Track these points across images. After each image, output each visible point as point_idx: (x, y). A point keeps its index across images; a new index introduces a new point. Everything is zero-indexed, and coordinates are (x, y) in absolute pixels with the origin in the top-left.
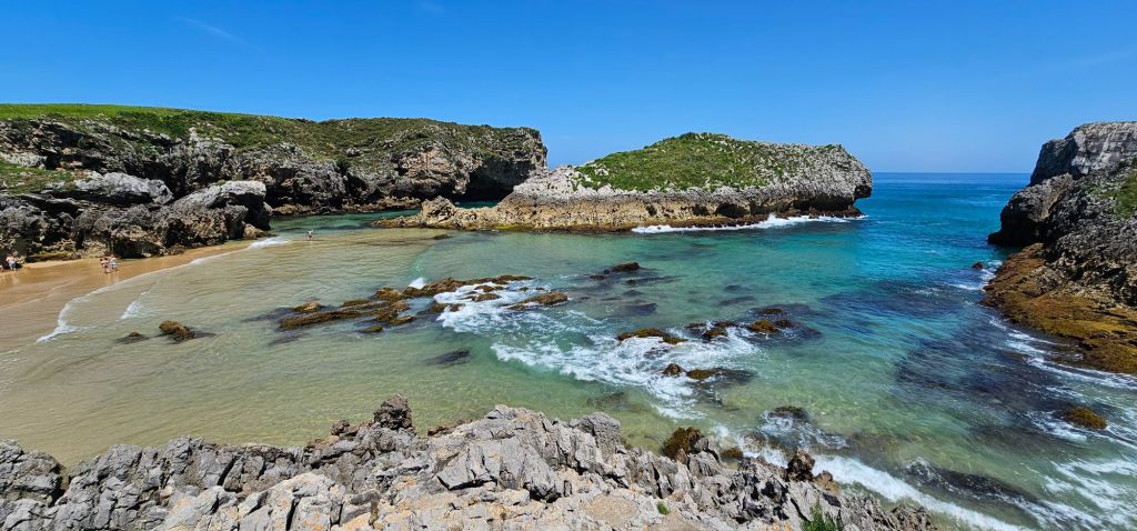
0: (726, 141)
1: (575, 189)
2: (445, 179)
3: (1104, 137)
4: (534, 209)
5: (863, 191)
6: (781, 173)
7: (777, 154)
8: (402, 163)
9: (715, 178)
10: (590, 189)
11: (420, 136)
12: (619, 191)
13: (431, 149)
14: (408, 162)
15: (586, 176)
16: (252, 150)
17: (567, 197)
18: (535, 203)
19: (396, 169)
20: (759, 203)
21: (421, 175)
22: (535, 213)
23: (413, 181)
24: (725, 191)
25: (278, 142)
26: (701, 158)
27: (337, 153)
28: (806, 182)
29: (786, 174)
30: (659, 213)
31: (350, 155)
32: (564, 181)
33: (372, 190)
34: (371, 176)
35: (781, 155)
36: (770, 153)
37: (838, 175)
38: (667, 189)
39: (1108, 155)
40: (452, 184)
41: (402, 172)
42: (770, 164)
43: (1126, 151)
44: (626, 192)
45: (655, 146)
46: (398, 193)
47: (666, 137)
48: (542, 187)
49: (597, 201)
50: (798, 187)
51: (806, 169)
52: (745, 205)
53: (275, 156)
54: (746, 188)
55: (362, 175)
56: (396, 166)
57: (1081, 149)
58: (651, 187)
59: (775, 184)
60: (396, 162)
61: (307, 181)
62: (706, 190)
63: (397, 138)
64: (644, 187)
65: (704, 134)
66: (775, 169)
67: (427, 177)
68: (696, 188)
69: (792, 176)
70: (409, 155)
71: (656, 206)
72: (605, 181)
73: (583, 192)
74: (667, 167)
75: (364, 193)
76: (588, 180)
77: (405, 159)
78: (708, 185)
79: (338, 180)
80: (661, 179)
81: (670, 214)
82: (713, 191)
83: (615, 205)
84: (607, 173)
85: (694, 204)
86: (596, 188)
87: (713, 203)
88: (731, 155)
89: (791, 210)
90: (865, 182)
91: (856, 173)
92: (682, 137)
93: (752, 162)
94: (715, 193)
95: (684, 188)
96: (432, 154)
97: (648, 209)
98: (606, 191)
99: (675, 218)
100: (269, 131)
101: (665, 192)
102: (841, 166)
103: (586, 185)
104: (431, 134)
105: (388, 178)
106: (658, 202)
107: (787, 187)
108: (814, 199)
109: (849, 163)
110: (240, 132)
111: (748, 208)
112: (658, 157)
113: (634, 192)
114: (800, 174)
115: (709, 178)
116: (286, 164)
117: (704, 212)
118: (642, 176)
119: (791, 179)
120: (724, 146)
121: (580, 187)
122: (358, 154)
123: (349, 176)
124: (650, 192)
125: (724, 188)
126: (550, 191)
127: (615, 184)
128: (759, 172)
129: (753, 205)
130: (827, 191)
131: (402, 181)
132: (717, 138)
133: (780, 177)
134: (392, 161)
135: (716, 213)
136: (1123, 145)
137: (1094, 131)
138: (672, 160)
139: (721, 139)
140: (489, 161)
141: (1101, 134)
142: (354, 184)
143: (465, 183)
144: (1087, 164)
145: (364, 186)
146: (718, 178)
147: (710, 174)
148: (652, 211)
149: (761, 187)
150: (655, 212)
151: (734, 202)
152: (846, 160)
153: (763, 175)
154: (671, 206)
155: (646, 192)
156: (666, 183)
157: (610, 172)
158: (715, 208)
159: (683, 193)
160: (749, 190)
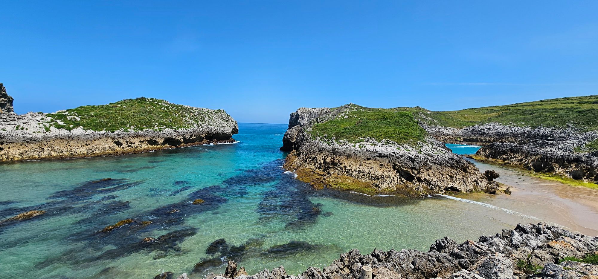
0: (166, 104)
1: (47, 130)
3: (305, 112)
5: (235, 131)
6: (197, 122)
7: (194, 112)
9: (160, 124)
10: (63, 130)
12: (90, 131)
15: (58, 121)
17: (40, 136)
20: (188, 137)
24: (168, 131)
26: (151, 112)
28: (210, 127)
29: (200, 123)
30: (124, 145)
32: (35, 124)
35: (197, 113)
36: (191, 112)
37: (224, 124)
38: (130, 130)
39: (307, 119)
42: (192, 117)
43: (311, 118)
44: (97, 132)
45: (118, 103)
47: (126, 99)
48: (10, 128)
49: (70, 138)
50: (207, 129)
51: (210, 121)
52: (180, 138)
54: (180, 129)
57: (300, 116)
58: (117, 129)
59: (195, 128)
62: (156, 130)
64: (112, 129)
65: (152, 99)
66: (195, 120)
68: (149, 130)
69: (203, 124)
71: (121, 140)
72: (77, 125)
74: (128, 117)
76: (61, 123)
78: (157, 128)
80: (124, 124)
81: (132, 145)
82: (160, 131)
83: (88, 141)
84: (78, 119)
85: (149, 139)
86: (69, 129)
87: (161, 138)
88: (169, 111)
89: (205, 141)
90: (235, 127)
91: (231, 123)
92: (137, 99)
93: (182, 116)
94: (162, 132)
95: (142, 130)
97: (115, 142)
98: (78, 131)
99: (136, 147)
101: (128, 131)
102: (225, 120)
103: (59, 127)
106: (123, 138)
107: (201, 129)
108: (214, 134)
109: (228, 118)
111: (182, 140)
112: (121, 110)
113: (103, 132)
114: (207, 123)
115: (157, 124)
117: (155, 143)
118: (109, 122)
119: (203, 125)
120: (164, 106)
121: (53, 128)
124: (116, 132)
125: (167, 129)
126: (19, 132)
127: (86, 127)
128: (186, 121)
129: (184, 138)
130: (220, 131)
132: (159, 101)
133: (198, 124)
135: (163, 144)
137: (302, 110)
138: (131, 113)
139: (162, 103)
141: (304, 112)
144: (302, 121)
146: (163, 124)
147: (157, 121)
148: (119, 144)
149: (188, 129)
150: (121, 145)
151: (174, 137)
152: (227, 117)
153: (188, 123)
154: (133, 140)
155: (113, 132)
156: (128, 126)
157: (81, 118)
158: (162, 141)
159: (140, 132)
160: (181, 130)
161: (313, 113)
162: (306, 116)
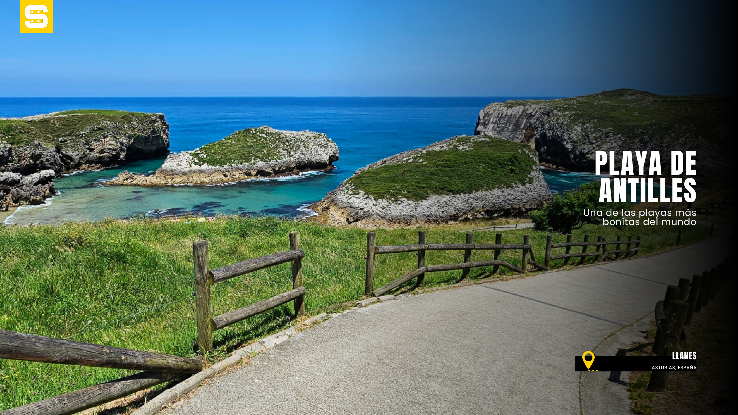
0: (267, 133)
1: (191, 166)
2: (114, 153)
3: (492, 114)
4: (173, 176)
5: (333, 158)
6: (290, 152)
7: (291, 140)
8: (91, 145)
9: (256, 157)
10: (197, 166)
11: (100, 129)
12: (210, 167)
13: (107, 137)
14: (94, 144)
15: (195, 159)
16: (22, 147)
17: (187, 170)
18: (172, 173)
19: (88, 149)
20: (277, 169)
21: (102, 151)
22: (173, 178)
23: (98, 155)
24: (260, 164)
25: (33, 141)
26: (251, 146)
27: (54, 140)
28: (303, 156)
29: (292, 153)
30: (229, 177)
31: (61, 142)
32: (185, 161)
33: (77, 161)
34: (75, 154)
36: (288, 141)
37: (321, 151)
38: (233, 165)
39: (492, 125)
40: (118, 155)
41: (92, 150)
42: (285, 148)
43: (500, 124)
44: (214, 167)
45: (229, 139)
46: (89, 162)
48: (175, 165)
49: (200, 172)
50: (298, 159)
51: (303, 150)
52: (269, 170)
53: (33, 149)
54: (272, 161)
55: (70, 153)
56: (87, 147)
57: (482, 121)
58: (225, 164)
59: (286, 159)
60: (88, 144)
61: (48, 160)
62: (251, 164)
63: (87, 130)
64: (222, 164)
65: (256, 130)
66: (287, 150)
67: (105, 152)
68: (247, 163)
69: (295, 154)
70: (95, 140)
71: (227, 173)
72: (204, 161)
73: (195, 167)
74: (234, 152)
75: (72, 163)
76: (197, 161)
77: (93, 142)
78: (253, 161)
79: (57, 156)
80: (231, 159)
81: (234, 177)
82: (255, 164)
83: (209, 174)
84: (205, 156)
85: (245, 171)
86: (200, 165)
87: (255, 170)
88: (267, 143)
89: (294, 171)
90: (335, 154)
91: (330, 149)
92: (244, 132)
93: (277, 147)
94: (255, 165)
95: (241, 164)
96: (107, 139)
98: (205, 167)
100: (21, 133)
103: (196, 164)
104: (106, 127)
105: (84, 154)
106: (228, 171)
107: (292, 159)
108: (307, 164)
110: (11, 135)
111: (272, 171)
112: (231, 146)
113: (217, 167)
114: (299, 152)
115: (253, 158)
116: (38, 152)
117: (249, 174)
118: (222, 158)
119: (295, 156)
120: (264, 138)
121: (193, 165)
122: (66, 141)
123: (62, 153)
124: (225, 166)
125: (260, 162)
126: (179, 167)
127: (210, 162)
128: (279, 152)
129: (274, 170)
130: (314, 160)
131: (91, 155)
133: (289, 155)
134: (85, 144)
135: (256, 175)
136: (499, 120)
137: (488, 110)
138: (236, 148)
139: (263, 133)
140: (138, 139)
141: (490, 113)
142: (66, 158)
143: (125, 153)
144: (483, 130)
145: (72, 159)
146: (258, 157)
147: (254, 155)
148: (225, 176)
149: (279, 161)
150: (227, 176)
151: (264, 169)
152: (326, 143)
153: (281, 154)
154: (234, 173)
155: (223, 167)
156: (233, 161)
157: (207, 156)
158: (255, 173)
159: (240, 166)
160: (272, 163)
161: (506, 115)
162: (491, 121)
